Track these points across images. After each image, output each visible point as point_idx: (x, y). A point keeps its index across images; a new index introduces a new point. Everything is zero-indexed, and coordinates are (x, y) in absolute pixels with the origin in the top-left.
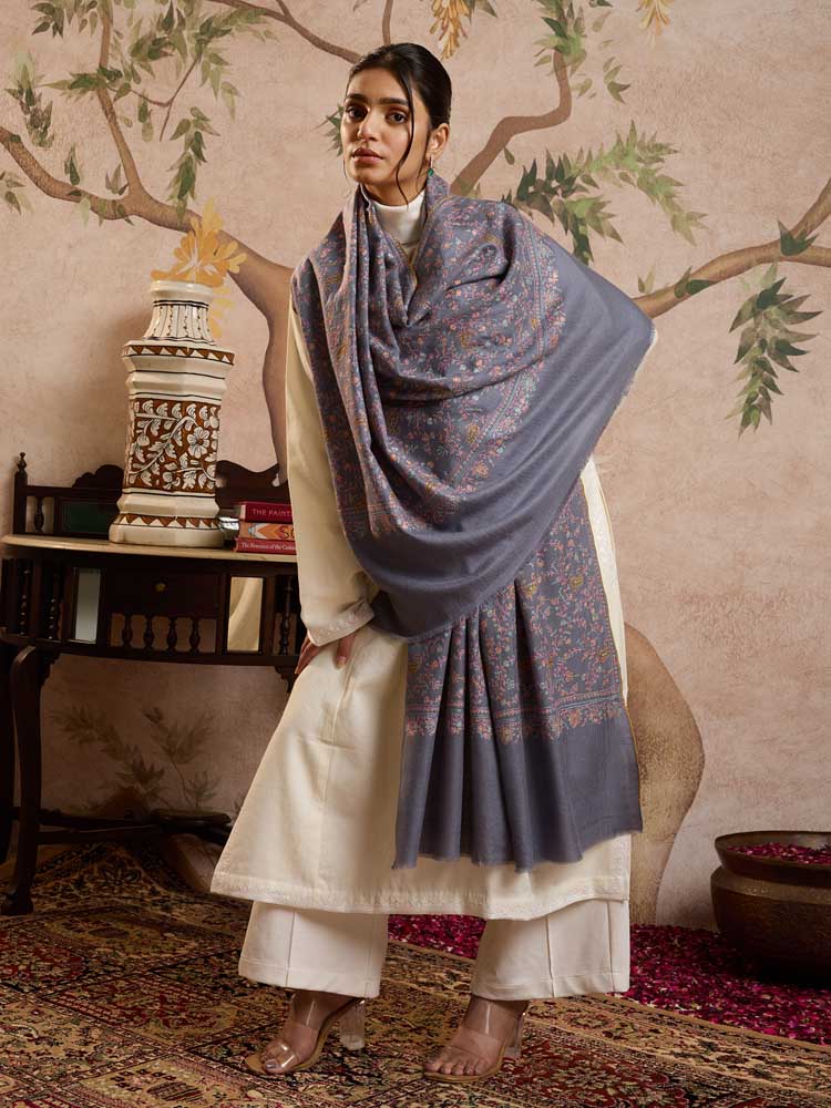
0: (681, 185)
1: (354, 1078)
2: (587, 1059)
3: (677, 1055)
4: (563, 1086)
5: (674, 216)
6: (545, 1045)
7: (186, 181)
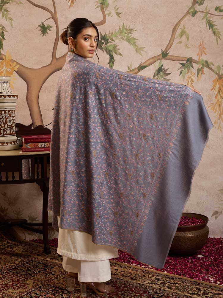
0: (138, 40)
2: (126, 288)
3: (150, 283)
5: (136, 49)
7: (1, 46)
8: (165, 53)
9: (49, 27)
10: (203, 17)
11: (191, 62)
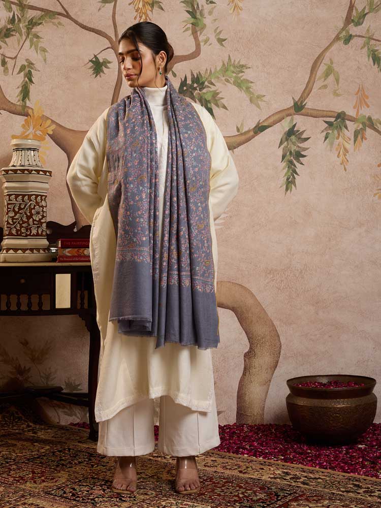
0: (253, 83)
1: (123, 499)
2: (230, 483)
3: (271, 478)
4: (219, 495)
5: (251, 97)
6: (211, 479)
7: (25, 93)
8: (299, 104)
9: (106, 63)
10: (362, 45)
11: (343, 119)
